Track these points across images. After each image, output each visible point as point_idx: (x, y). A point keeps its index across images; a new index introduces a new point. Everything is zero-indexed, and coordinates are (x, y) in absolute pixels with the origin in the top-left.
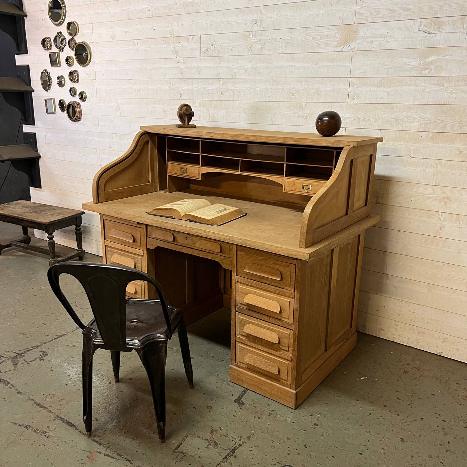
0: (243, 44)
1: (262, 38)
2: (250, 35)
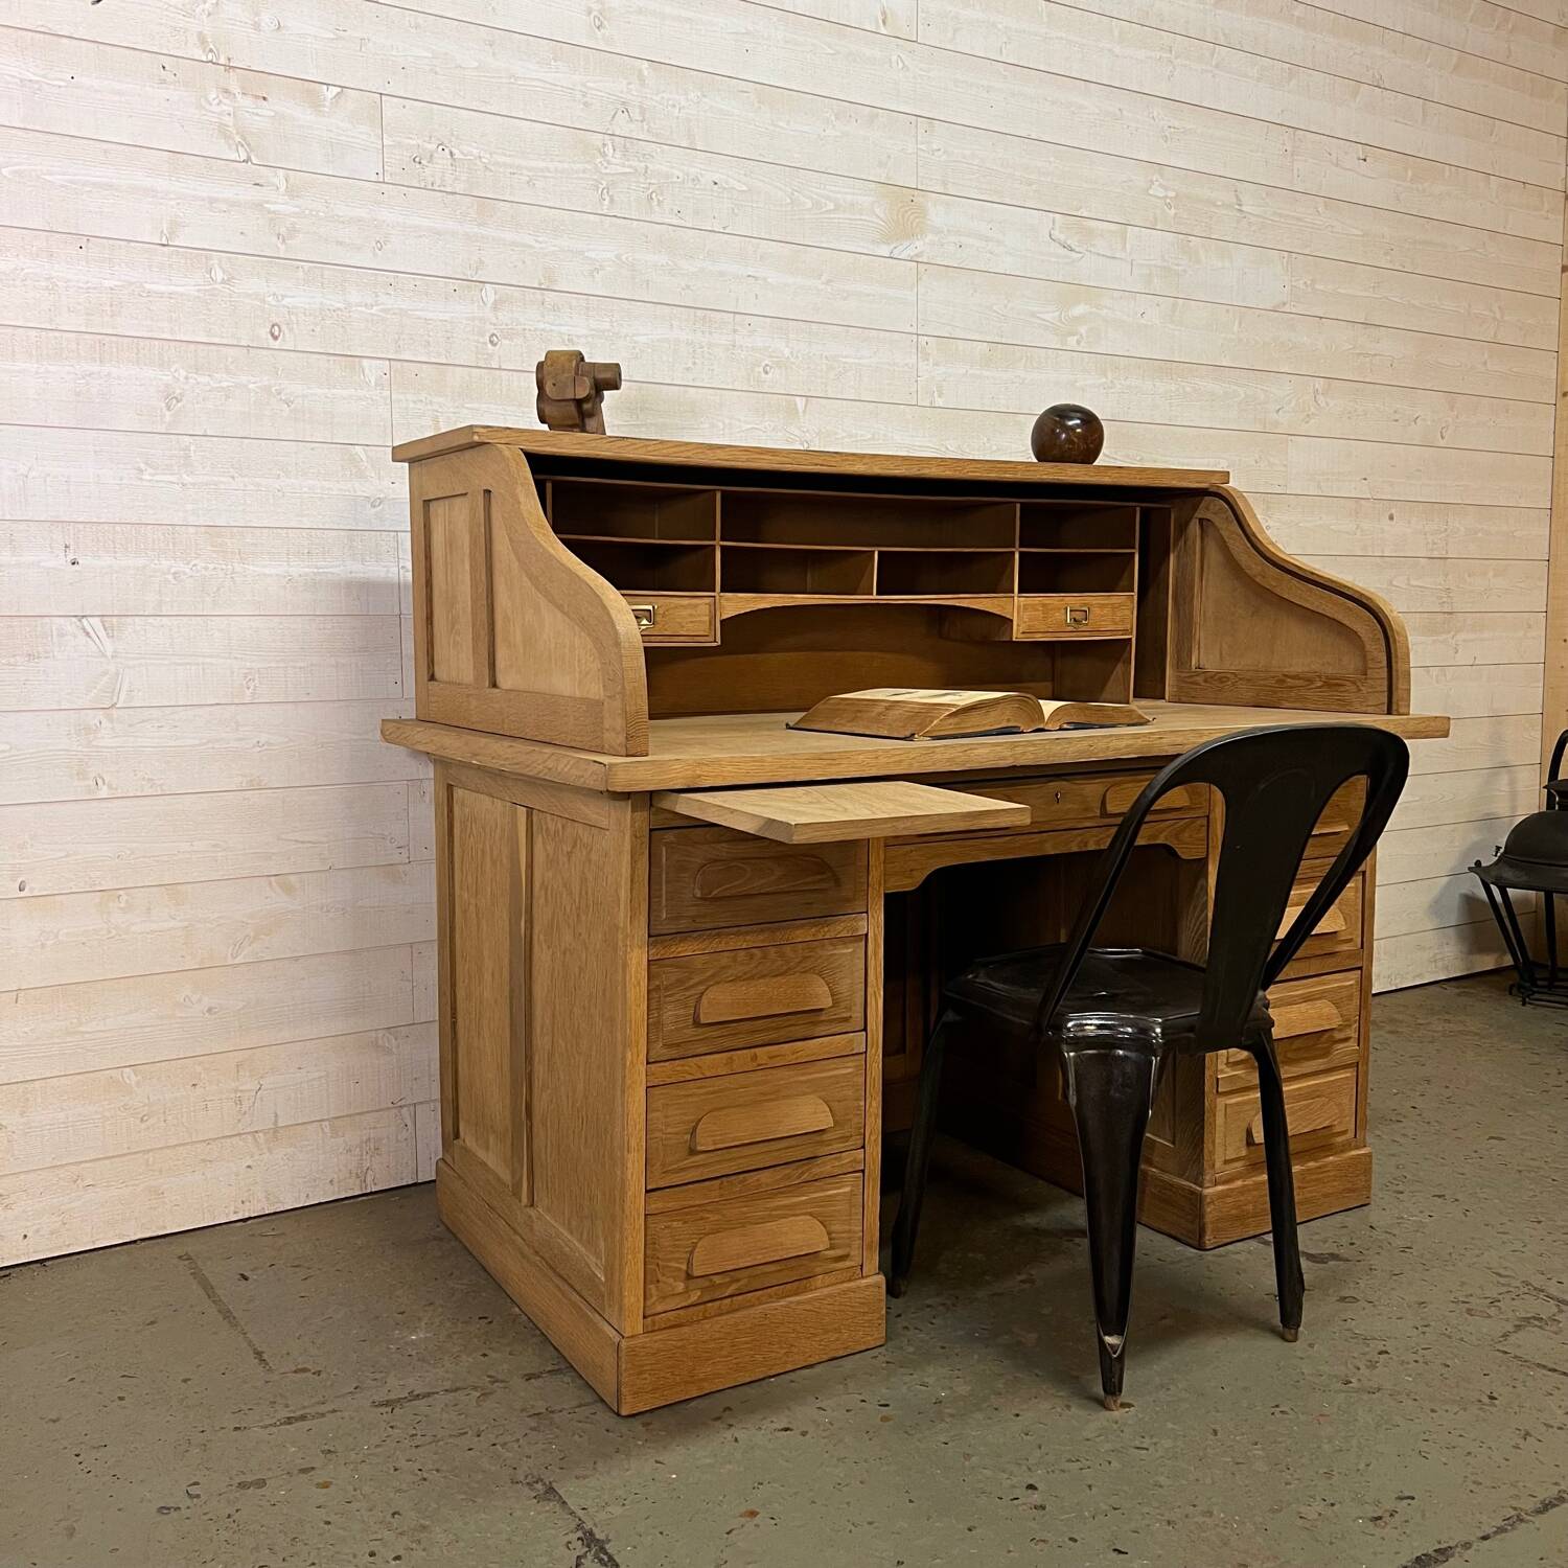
0: (576, 172)
1: (651, 167)
2: (604, 145)
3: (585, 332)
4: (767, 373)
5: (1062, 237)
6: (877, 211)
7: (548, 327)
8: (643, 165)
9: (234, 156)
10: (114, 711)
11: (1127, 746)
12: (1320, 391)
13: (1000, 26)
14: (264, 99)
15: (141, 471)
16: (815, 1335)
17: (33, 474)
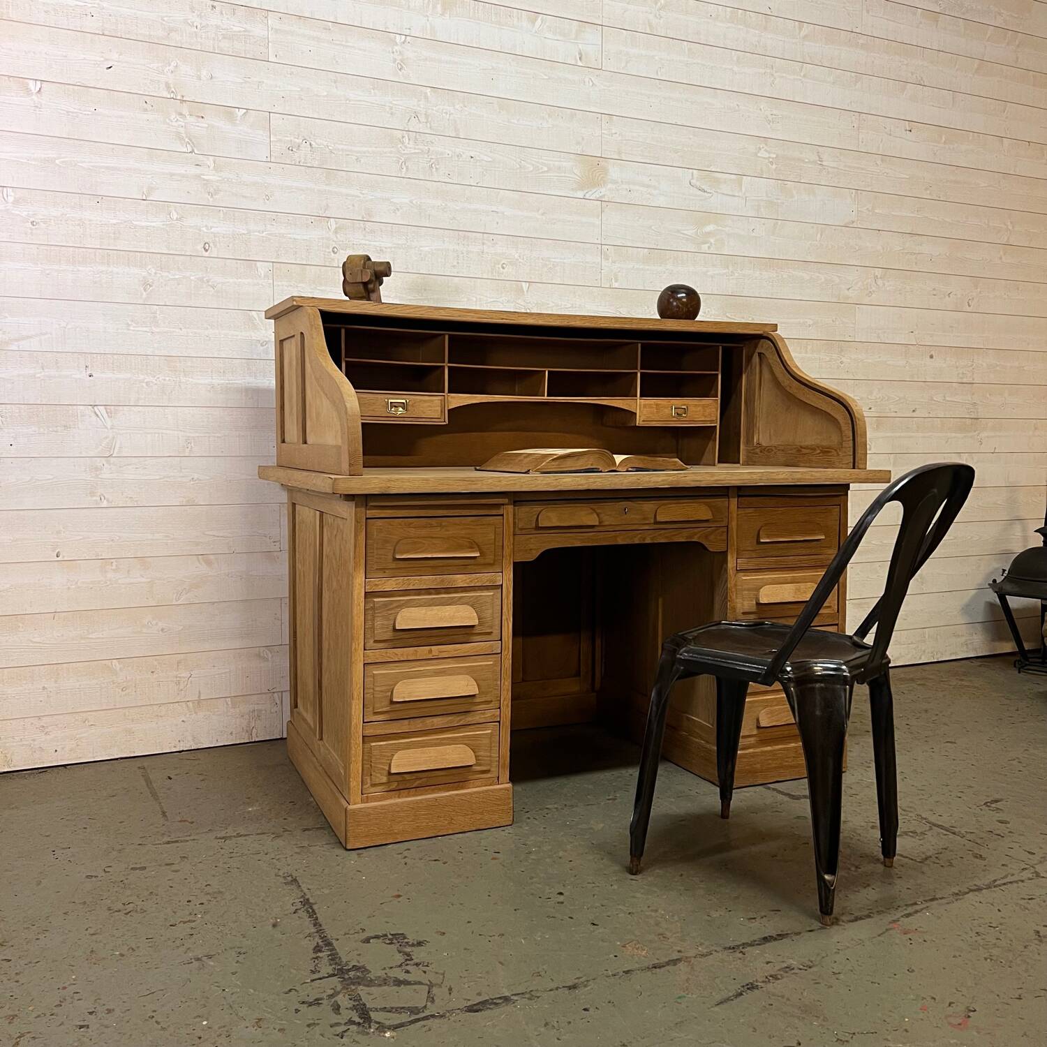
0: (385, 153)
1: (432, 149)
2: (403, 137)
3: (390, 245)
4: (503, 268)
5: (698, 184)
6: (575, 171)
7: (367, 242)
8: (426, 148)
9: (185, 150)
10: (112, 460)
11: (663, 481)
12: (879, 277)
13: (656, 58)
14: (202, 117)
15: (128, 325)
16: (468, 815)
17: (69, 326)
